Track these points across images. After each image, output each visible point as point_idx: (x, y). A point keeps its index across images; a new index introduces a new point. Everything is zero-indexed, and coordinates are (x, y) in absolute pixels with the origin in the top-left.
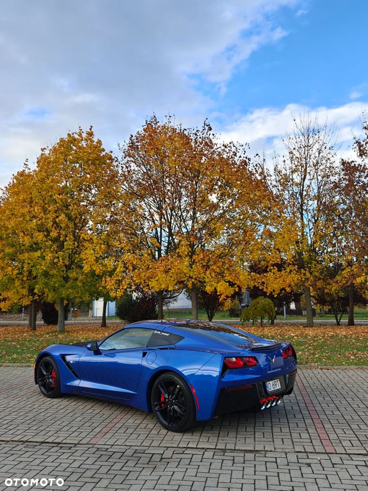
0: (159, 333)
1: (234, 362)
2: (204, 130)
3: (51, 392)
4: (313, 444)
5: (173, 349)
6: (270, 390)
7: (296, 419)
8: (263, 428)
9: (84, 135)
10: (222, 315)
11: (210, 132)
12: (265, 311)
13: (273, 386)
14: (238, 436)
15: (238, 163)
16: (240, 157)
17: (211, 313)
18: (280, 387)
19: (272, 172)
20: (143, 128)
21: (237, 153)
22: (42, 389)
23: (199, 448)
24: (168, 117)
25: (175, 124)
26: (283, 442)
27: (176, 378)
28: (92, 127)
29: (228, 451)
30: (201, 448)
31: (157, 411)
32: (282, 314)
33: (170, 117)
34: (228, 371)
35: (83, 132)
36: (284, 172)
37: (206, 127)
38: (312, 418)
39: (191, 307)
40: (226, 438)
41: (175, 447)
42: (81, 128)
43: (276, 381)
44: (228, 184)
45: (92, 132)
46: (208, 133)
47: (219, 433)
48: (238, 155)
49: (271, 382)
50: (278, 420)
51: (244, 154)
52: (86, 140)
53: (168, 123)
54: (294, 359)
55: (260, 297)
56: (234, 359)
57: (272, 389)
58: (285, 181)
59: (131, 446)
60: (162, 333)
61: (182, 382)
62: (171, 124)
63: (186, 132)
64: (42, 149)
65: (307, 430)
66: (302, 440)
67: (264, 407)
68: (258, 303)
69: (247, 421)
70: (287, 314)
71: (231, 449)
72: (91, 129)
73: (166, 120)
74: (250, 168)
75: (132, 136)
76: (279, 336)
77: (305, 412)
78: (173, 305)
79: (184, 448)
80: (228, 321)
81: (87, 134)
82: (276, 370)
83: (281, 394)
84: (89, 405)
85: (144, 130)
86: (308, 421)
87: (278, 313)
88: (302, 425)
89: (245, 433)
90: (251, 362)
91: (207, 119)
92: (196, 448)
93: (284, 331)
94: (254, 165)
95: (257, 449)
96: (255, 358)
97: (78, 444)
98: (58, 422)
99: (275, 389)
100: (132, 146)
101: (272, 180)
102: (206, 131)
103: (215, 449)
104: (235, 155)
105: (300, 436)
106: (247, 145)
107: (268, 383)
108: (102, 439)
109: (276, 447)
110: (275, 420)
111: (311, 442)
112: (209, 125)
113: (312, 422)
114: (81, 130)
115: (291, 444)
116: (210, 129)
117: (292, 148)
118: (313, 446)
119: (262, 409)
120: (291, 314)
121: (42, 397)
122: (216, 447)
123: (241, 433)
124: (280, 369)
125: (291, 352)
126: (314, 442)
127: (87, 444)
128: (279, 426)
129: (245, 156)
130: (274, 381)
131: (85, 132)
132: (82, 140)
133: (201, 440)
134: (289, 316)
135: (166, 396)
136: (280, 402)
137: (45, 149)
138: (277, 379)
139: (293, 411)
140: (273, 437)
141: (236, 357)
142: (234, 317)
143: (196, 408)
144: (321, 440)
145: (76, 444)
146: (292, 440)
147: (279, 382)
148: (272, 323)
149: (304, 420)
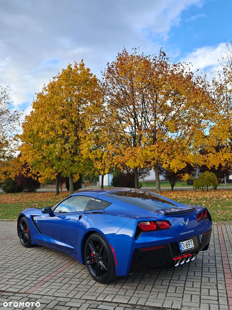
0: (94, 199)
1: (149, 225)
2: (160, 56)
3: (26, 243)
4: (219, 303)
5: (101, 213)
6: (183, 250)
7: (210, 273)
8: (178, 282)
9: (78, 66)
10: (183, 184)
11: (164, 57)
12: (211, 181)
13: (187, 245)
14: (153, 290)
15: (184, 77)
16: (186, 73)
17: (173, 183)
18: (193, 246)
19: (211, 83)
20: (117, 58)
21: (184, 70)
22: (22, 240)
23: (113, 302)
24: (134, 49)
25: (139, 53)
26: (191, 299)
27: (100, 238)
28: (82, 60)
29: (138, 307)
30: (115, 302)
31: (89, 264)
32: (224, 182)
33: (136, 49)
34: (141, 233)
35: (77, 64)
36: (220, 82)
37: (161, 53)
38: (224, 273)
39: (155, 179)
40: (142, 292)
41: (93, 300)
42: (76, 62)
43: (189, 241)
44: (177, 92)
45: (83, 64)
46: (164, 58)
47: (138, 285)
48: (185, 71)
49: (185, 242)
50: (193, 274)
51: (189, 70)
52: (80, 69)
53: (134, 53)
54: (209, 220)
55: (206, 171)
56: (148, 223)
57: (186, 248)
58: (221, 89)
59: (57, 297)
60: (96, 200)
61: (105, 242)
62: (136, 54)
63: (147, 59)
64: (53, 78)
65: (217, 286)
66: (209, 298)
67: (178, 264)
68: (205, 175)
69: (166, 274)
70: (227, 182)
71: (141, 305)
72: (82, 62)
73: (133, 52)
74: (193, 80)
75: (108, 64)
76: (215, 198)
77: (219, 266)
78: (147, 178)
79: (101, 301)
80: (186, 188)
81: (80, 65)
82: (188, 232)
83: (195, 252)
84: (49, 254)
85: (117, 59)
86: (220, 276)
87: (220, 182)
88: (213, 280)
89: (160, 287)
90: (165, 225)
91: (162, 48)
92: (111, 302)
93: (220, 194)
94: (197, 78)
95: (165, 307)
96: (168, 222)
97: (18, 293)
98: (17, 269)
99: (188, 248)
100: (110, 71)
101: (211, 89)
102: (162, 56)
103: (127, 304)
104: (183, 72)
105: (209, 293)
106: (191, 63)
107: (181, 243)
108: (40, 288)
109: (184, 304)
110: (191, 274)
111: (218, 300)
112: (164, 52)
113: (223, 277)
114: (76, 63)
115: (199, 302)
116: (165, 55)
117: (226, 66)
118: (219, 305)
119: (176, 266)
120: (230, 183)
121: (21, 246)
122: (129, 301)
123: (157, 287)
124: (193, 231)
125: (206, 215)
126: (220, 301)
127: (25, 293)
128: (192, 280)
129: (190, 71)
130: (187, 241)
131: (79, 64)
132: (78, 70)
133: (119, 293)
134: (228, 184)
135: (94, 253)
136: (194, 259)
137: (55, 77)
138: (191, 239)
139: (209, 264)
140: (183, 292)
141: (150, 222)
142: (190, 185)
143: (115, 265)
144: (227, 297)
145: (15, 293)
146: (200, 297)
147: (192, 242)
148: (216, 189)
149: (217, 275)
